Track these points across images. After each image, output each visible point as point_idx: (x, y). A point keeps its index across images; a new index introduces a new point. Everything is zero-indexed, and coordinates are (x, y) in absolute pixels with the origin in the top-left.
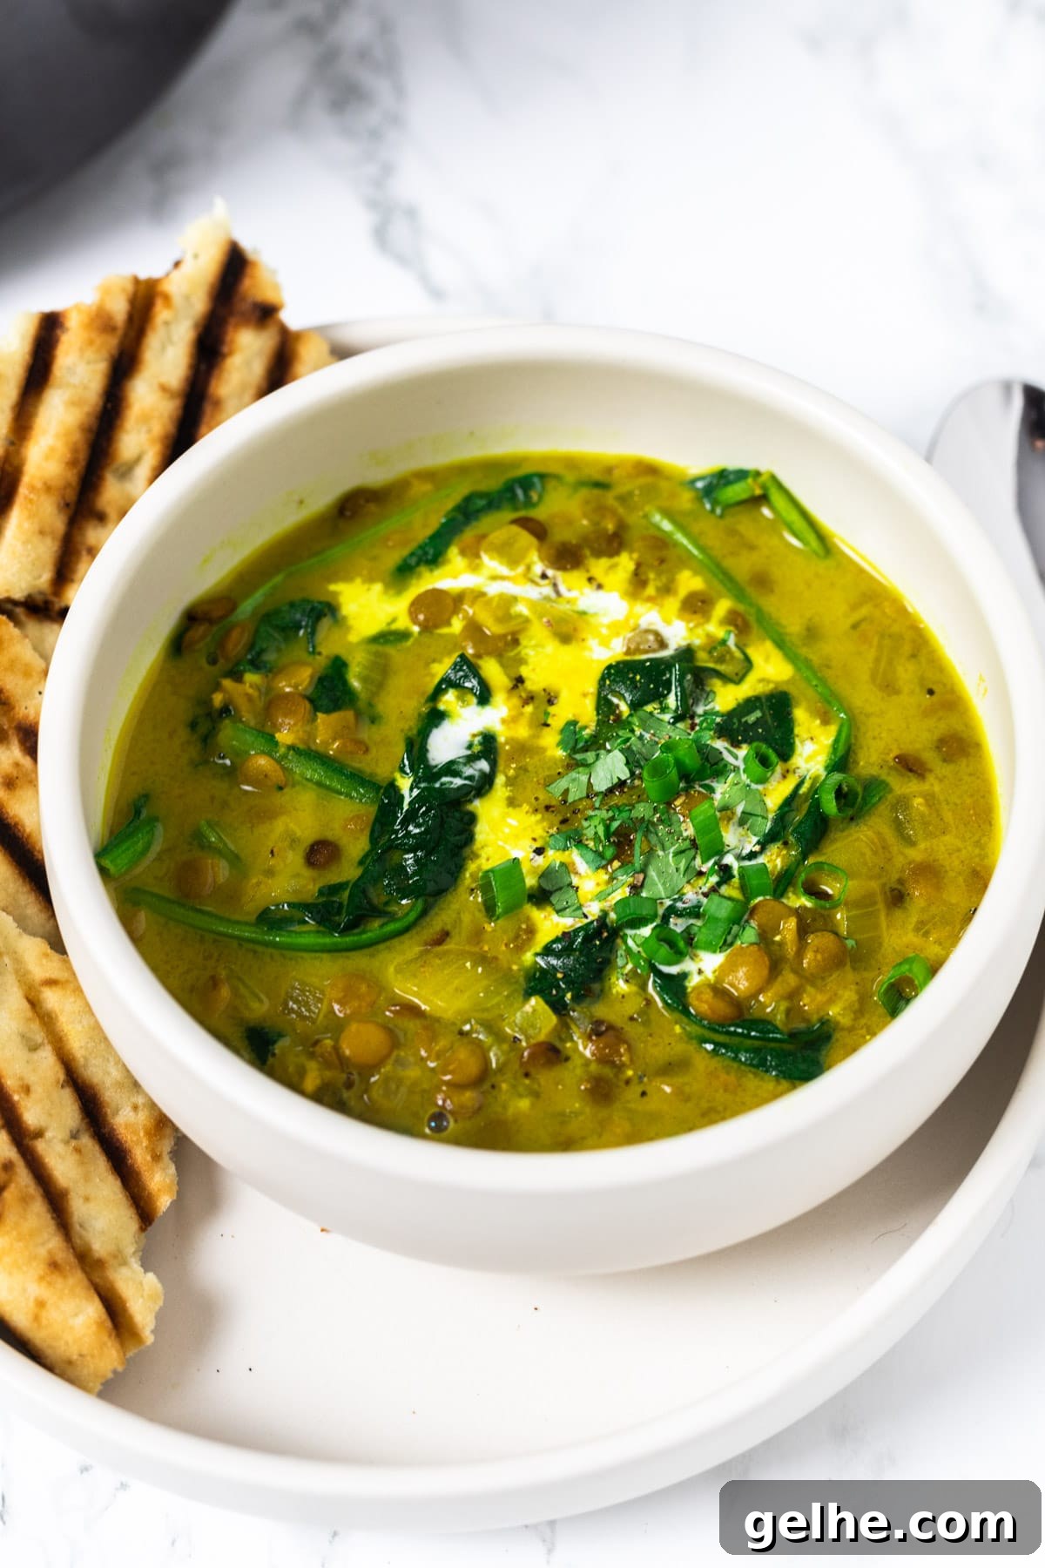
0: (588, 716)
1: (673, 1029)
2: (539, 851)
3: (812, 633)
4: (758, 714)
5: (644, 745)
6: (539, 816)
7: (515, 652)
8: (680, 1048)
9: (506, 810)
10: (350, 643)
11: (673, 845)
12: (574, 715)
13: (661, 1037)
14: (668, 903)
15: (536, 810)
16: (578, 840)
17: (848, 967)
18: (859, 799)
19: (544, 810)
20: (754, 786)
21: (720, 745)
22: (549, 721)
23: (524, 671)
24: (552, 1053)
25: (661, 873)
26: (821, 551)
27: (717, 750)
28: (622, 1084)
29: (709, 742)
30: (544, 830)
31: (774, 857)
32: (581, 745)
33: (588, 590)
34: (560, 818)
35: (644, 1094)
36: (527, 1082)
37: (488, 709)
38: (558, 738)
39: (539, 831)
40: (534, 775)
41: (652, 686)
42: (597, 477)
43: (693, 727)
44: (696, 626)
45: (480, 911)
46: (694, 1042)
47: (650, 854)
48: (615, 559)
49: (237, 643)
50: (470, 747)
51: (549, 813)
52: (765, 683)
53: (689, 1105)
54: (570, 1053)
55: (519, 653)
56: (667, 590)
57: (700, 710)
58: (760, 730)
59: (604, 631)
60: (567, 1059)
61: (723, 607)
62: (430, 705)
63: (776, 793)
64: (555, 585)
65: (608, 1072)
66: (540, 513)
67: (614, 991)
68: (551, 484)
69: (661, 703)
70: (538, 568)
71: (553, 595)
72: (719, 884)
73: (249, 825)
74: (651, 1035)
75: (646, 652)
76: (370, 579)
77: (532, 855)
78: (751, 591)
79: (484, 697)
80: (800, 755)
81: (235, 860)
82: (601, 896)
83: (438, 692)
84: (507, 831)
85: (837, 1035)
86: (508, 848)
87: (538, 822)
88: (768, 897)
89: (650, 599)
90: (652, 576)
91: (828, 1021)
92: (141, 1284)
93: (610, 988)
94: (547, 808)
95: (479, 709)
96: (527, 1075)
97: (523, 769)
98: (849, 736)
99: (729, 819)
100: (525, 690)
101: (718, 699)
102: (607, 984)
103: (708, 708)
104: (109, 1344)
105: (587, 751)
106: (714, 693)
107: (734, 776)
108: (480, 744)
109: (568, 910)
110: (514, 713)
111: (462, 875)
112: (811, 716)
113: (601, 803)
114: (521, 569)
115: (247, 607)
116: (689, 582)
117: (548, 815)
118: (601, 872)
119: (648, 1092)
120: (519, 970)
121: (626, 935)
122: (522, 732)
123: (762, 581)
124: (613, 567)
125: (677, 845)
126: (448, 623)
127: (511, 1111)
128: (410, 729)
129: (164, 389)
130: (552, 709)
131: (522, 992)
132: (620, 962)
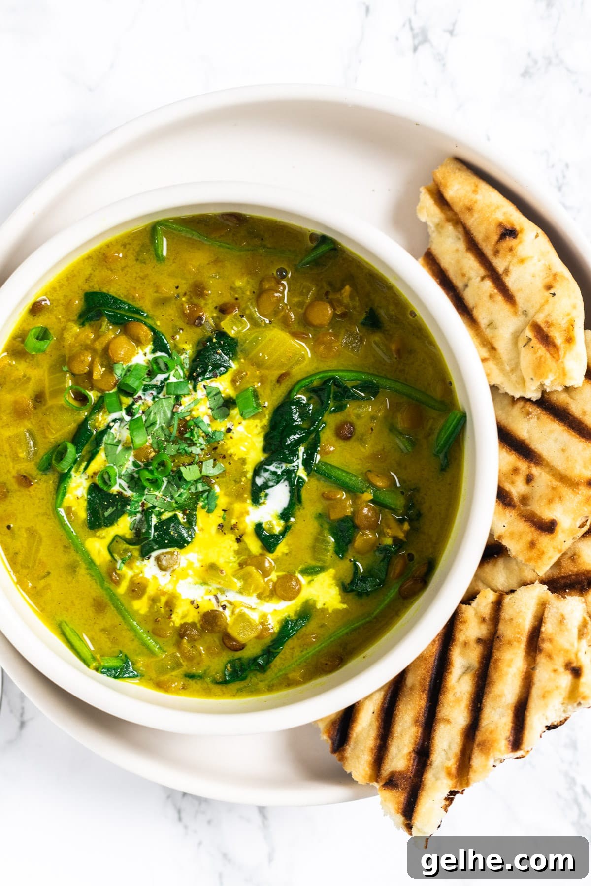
0: (201, 515)
1: (160, 323)
2: (229, 430)
3: (72, 568)
4: (107, 514)
5: (171, 493)
6: (229, 452)
7: (241, 559)
8: (158, 313)
9: (246, 456)
10: (334, 567)
11: (157, 430)
12: (208, 517)
13: (167, 319)
14: (161, 396)
15: (230, 456)
16: (208, 437)
17: (67, 356)
18: (54, 457)
19: (226, 456)
20: (112, 465)
21: (128, 493)
22: (223, 513)
23: (236, 546)
24: (223, 310)
25: (165, 413)
26: (64, 626)
27: (130, 490)
28: (188, 293)
29: (135, 493)
30: (227, 444)
31: (103, 422)
32: (205, 495)
33: (199, 601)
34: (218, 451)
35: (177, 288)
36: (237, 296)
37: (257, 521)
38: (218, 502)
39: (229, 442)
40: (231, 478)
41: (165, 527)
42: (192, 682)
43: (143, 504)
44: (138, 575)
45: (261, 395)
46: (150, 316)
47: (169, 424)
48: (182, 622)
49: (398, 566)
50: (266, 495)
51: (223, 454)
52: (101, 536)
53: (154, 281)
54: (214, 310)
55: (239, 558)
56: (154, 600)
57: (139, 516)
58: (106, 503)
59: (190, 572)
60: (216, 308)
61: (122, 589)
62: (289, 524)
63: (99, 462)
64: (218, 602)
65: (195, 301)
66: (227, 656)
67: (191, 346)
68: (218, 677)
69: (160, 519)
70: (227, 613)
71: (219, 596)
72: (133, 404)
73: (385, 450)
74: (173, 320)
75: (167, 553)
76: (324, 611)
77: (233, 428)
78: (107, 599)
79: (259, 528)
80: (84, 488)
81: (392, 429)
82: (196, 401)
83: (283, 533)
84: (246, 444)
85: (76, 318)
86: (246, 433)
87: (229, 449)
88: (107, 392)
89: (164, 593)
90: (162, 610)
91: (80, 325)
92: (428, 215)
93: (193, 347)
94: (224, 457)
95: (261, 521)
96: (237, 299)
97: (237, 482)
98: (57, 498)
99: (125, 443)
100: (235, 534)
101: (128, 525)
102: (195, 350)
103: (134, 518)
104: (441, 178)
105: (202, 492)
106: (130, 529)
107: (121, 471)
108: (260, 497)
109: (214, 393)
110: (242, 519)
111: (270, 416)
112: (77, 513)
113: (195, 458)
114: (237, 611)
115: (393, 593)
116: (141, 606)
117: (224, 453)
118: (196, 416)
119: (175, 289)
120: (240, 359)
121: (184, 378)
122: (238, 507)
123: (99, 607)
124: (184, 617)
125: (154, 430)
126: (279, 578)
127: (246, 279)
128: (299, 509)
129: (448, 721)
130: (220, 521)
131: (239, 344)
132: (187, 361)
